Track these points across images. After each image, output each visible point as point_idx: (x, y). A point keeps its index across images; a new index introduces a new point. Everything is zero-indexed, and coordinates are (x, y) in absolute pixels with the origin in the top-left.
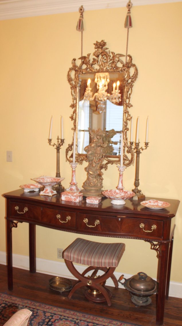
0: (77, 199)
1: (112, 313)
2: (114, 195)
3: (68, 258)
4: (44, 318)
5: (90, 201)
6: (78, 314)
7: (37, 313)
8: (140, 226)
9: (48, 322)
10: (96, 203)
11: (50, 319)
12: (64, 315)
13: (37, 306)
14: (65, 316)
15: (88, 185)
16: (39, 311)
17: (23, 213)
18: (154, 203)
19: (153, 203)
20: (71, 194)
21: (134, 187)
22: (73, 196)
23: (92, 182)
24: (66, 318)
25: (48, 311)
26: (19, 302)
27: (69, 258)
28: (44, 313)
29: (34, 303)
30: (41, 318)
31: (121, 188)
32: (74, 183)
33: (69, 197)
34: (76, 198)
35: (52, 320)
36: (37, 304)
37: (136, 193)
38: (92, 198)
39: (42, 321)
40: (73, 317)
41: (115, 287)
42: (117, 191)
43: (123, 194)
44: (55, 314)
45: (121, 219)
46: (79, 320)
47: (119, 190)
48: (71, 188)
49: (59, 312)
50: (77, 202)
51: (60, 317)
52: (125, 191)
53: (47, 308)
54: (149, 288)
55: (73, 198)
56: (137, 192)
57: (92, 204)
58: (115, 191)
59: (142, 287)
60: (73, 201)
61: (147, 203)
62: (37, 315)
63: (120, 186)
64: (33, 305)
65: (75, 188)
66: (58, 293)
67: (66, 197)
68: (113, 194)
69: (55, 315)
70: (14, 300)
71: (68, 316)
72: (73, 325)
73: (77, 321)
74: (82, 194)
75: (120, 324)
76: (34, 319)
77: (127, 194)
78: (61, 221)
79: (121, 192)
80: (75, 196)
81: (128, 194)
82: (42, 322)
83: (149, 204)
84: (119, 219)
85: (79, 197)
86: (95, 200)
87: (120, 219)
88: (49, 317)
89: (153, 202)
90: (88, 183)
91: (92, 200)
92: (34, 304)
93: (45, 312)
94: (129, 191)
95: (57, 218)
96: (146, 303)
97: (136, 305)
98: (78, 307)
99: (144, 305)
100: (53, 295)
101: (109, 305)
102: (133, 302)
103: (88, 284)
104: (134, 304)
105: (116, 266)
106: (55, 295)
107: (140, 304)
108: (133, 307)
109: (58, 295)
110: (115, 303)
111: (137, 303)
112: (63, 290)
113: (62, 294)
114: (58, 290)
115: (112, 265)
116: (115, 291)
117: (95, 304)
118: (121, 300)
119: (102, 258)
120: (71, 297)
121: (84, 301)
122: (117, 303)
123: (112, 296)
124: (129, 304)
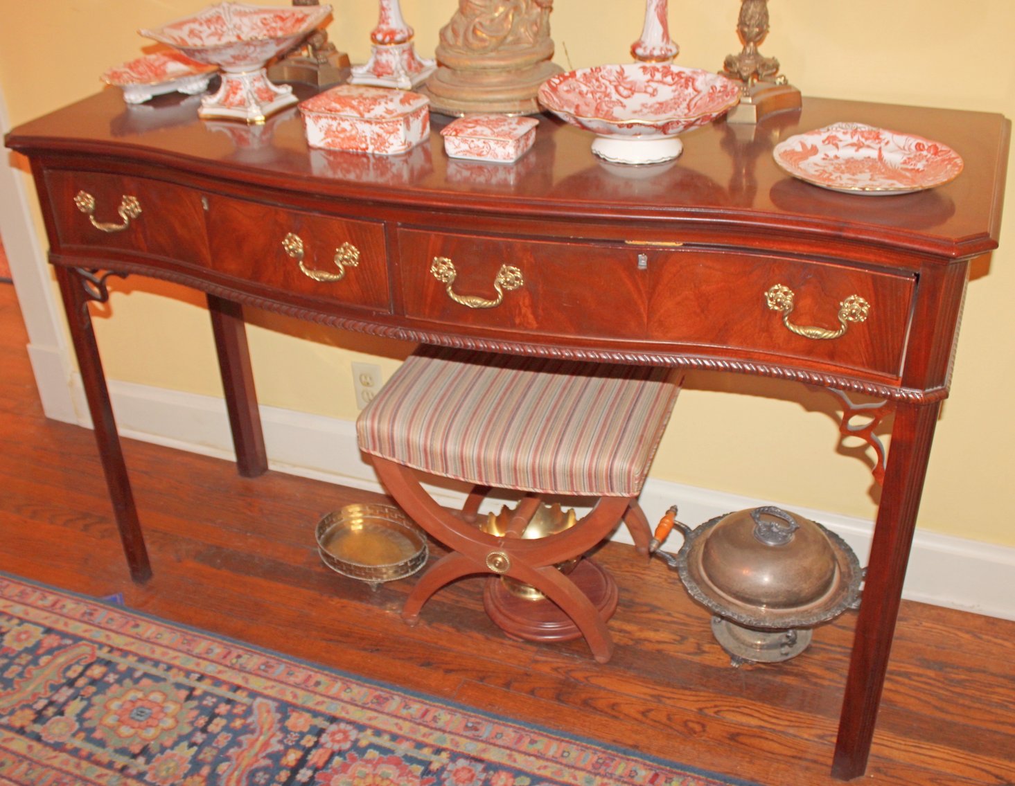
0: (391, 139)
1: (613, 706)
2: (615, 96)
3: (381, 448)
4: (281, 742)
5: (465, 147)
6: (444, 717)
7: (249, 712)
8: (765, 300)
9: (295, 770)
10: (500, 160)
11: (307, 751)
12: (374, 723)
13: (250, 673)
14: (378, 732)
15: (460, 42)
16: (259, 700)
17: (115, 227)
18: (859, 146)
19: (852, 145)
20: (353, 107)
21: (735, 47)
22: (369, 122)
23: (486, 23)
24: (385, 741)
25: (299, 702)
26: (172, 653)
27: (386, 446)
28: (279, 716)
29: (239, 657)
30: (266, 744)
31: (657, 53)
32: (392, 33)
33: (346, 125)
34: (384, 135)
35: (316, 757)
36: (254, 661)
37: (745, 81)
38: (479, 128)
39: (267, 762)
40: (421, 733)
41: (636, 548)
42: (634, 72)
43: (666, 93)
44: (333, 720)
45: (649, 262)
46: (444, 755)
47: (644, 69)
48: (377, 63)
49: (351, 708)
50: (395, 156)
51: (353, 734)
52: (679, 74)
53: (296, 686)
54: (806, 588)
55: (367, 130)
56: (756, 74)
57: (480, 167)
58: (621, 73)
60: (370, 151)
61: (814, 150)
62: (247, 730)
63: (654, 41)
64: (232, 667)
65: (398, 58)
66: (359, 591)
67: (330, 126)
68: (608, 95)
69: (333, 728)
70: (147, 641)
71: (395, 730)
72: (417, 781)
73: (434, 758)
74: (423, 101)
75: (650, 774)
76: (232, 751)
77: (690, 90)
78: (309, 269)
79: (658, 76)
80: (378, 121)
81: (698, 92)
82: (265, 769)
83: (826, 158)
84: (637, 261)
85: (402, 128)
86: (497, 142)
87: (643, 262)
88: (302, 735)
89: (848, 139)
90: (461, 33)
91: (480, 144)
92: (242, 661)
93: (285, 708)
94: (705, 72)
95: (285, 254)
96: (785, 649)
97: (733, 657)
98: (448, 671)
99: (774, 660)
100: (336, 602)
101: (600, 659)
102: (722, 641)
103: (493, 568)
104: (725, 650)
105: (629, 493)
106: (345, 601)
107: (754, 657)
108: (720, 664)
109: (360, 599)
110: (631, 643)
111: (742, 646)
112: (385, 576)
113: (379, 592)
114: (357, 575)
115: (608, 488)
116: (634, 570)
117: (535, 648)
118: (659, 620)
119: (554, 448)
120: (420, 613)
121: (479, 636)
122: (640, 639)
123: (618, 604)
124: (699, 649)
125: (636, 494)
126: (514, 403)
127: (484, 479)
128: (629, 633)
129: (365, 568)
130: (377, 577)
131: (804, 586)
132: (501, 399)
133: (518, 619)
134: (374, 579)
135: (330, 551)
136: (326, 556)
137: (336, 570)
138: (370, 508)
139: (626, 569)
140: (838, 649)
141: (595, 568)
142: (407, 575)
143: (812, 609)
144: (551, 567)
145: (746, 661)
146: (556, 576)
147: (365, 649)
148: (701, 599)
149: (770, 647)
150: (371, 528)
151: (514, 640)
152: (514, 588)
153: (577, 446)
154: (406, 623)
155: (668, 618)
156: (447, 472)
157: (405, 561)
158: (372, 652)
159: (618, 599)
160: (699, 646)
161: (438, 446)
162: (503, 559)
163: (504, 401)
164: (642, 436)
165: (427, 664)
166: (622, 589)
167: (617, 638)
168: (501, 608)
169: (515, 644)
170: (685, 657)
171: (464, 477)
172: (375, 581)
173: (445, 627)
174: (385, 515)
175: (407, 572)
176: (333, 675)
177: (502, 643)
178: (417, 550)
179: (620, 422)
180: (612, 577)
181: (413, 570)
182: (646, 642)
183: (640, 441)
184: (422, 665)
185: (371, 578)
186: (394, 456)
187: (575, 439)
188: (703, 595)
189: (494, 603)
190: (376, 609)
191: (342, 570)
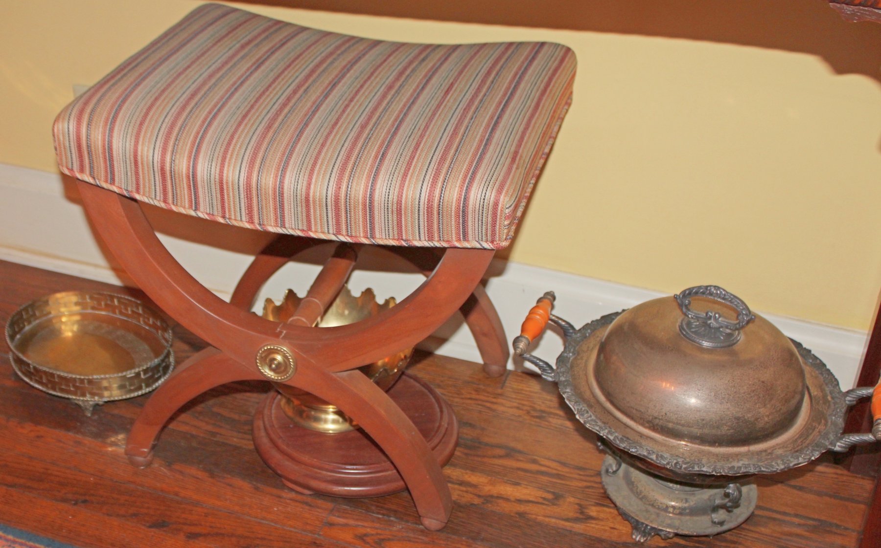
3: (92, 168)
27: (101, 164)
41: (484, 368)
54: (765, 414)
59: (693, 401)
66: (66, 416)
96: (721, 515)
97: (636, 526)
98: (193, 536)
99: (701, 532)
100: (28, 430)
101: (431, 523)
102: (619, 501)
103: (269, 373)
104: (625, 516)
105: (492, 242)
106: (42, 429)
107: (669, 526)
108: (614, 537)
109: (68, 428)
110: (476, 501)
111: (650, 508)
112: (106, 394)
113: (96, 417)
114: (62, 390)
115: (458, 234)
116: (482, 397)
117: (330, 505)
118: (519, 469)
119: (372, 166)
120: (154, 447)
121: (246, 485)
122: (492, 496)
123: (457, 444)
124: (582, 513)
125: (505, 244)
126: (309, 104)
127: (256, 221)
128: (475, 486)
129: (75, 380)
130: (93, 394)
131: (762, 410)
132: (289, 99)
133: (305, 458)
134: (88, 397)
135: (28, 357)
136: (19, 361)
137: (32, 383)
138: (91, 298)
139: (469, 396)
140: (796, 520)
141: (423, 389)
142: (140, 393)
143: (774, 448)
144: (358, 371)
145: (657, 532)
146: (367, 388)
147: (64, 500)
148: (596, 429)
149: (695, 512)
150: (91, 327)
151: (297, 492)
152: (300, 413)
153: (409, 164)
154: (133, 463)
155: (534, 467)
156: (196, 209)
157: (137, 370)
158: (76, 504)
159: (458, 434)
160: (581, 509)
161: (182, 165)
162: (285, 357)
163: (293, 101)
164: (516, 153)
165: (160, 524)
166: (463, 423)
167: (457, 493)
168: (280, 442)
169: (299, 497)
170: (562, 523)
171: (224, 217)
172: (88, 400)
173: (194, 471)
174: (112, 308)
175: (140, 388)
176: (10, 537)
177: (279, 497)
178: (157, 356)
179: (479, 131)
180: (450, 406)
181: (148, 386)
182: (500, 501)
183: (513, 160)
184: (150, 527)
185: (84, 395)
186: (113, 182)
187: (407, 154)
188: (600, 423)
189: (268, 434)
190: (88, 440)
191: (40, 382)
